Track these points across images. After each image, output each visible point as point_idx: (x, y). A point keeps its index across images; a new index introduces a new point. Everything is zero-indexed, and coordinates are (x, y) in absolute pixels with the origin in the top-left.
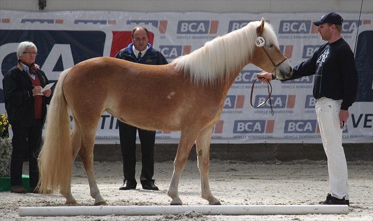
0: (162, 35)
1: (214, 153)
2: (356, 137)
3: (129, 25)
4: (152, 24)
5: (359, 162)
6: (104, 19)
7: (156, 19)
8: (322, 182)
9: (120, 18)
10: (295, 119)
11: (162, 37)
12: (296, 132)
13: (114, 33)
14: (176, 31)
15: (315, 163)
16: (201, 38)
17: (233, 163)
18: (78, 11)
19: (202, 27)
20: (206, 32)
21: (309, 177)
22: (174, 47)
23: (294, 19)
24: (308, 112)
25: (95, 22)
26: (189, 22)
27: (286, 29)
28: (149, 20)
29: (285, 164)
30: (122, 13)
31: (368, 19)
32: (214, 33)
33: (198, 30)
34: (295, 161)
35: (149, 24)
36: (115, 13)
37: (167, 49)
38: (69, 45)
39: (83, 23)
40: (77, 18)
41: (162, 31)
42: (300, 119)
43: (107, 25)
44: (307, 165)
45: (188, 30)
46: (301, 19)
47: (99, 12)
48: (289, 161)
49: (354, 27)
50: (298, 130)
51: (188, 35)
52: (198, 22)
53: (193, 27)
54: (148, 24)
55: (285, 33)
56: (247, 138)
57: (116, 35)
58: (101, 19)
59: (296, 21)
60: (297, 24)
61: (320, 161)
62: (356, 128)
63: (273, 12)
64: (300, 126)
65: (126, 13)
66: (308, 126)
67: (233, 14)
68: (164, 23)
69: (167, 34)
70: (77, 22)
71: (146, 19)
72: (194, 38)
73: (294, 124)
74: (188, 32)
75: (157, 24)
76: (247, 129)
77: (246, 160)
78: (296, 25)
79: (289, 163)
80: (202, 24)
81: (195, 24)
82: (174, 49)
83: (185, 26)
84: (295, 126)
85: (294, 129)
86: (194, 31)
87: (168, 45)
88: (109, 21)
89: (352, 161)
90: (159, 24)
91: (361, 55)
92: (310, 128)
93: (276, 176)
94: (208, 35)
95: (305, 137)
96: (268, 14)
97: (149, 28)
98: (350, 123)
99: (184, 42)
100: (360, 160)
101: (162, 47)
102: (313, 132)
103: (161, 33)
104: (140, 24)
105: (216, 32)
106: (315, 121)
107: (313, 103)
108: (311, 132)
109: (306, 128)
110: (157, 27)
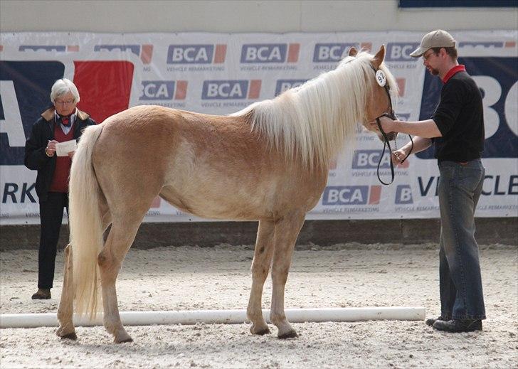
0: (146, 66)
1: (222, 235)
2: (425, 209)
3: (98, 52)
4: (130, 50)
5: (430, 245)
6: (63, 44)
7: (137, 43)
9: (85, 42)
10: (337, 184)
11: (145, 69)
12: (339, 203)
13: (77, 64)
14: (166, 60)
15: (367, 248)
16: (201, 69)
17: (250, 249)
18: (23, 33)
19: (202, 54)
20: (209, 61)
21: (360, 267)
22: (163, 82)
23: (335, 42)
24: (357, 174)
25: (49, 48)
26: (184, 47)
28: (126, 44)
29: (325, 249)
30: (87, 34)
32: (220, 62)
33: (197, 59)
34: (339, 245)
35: (127, 50)
36: (78, 35)
37: (154, 86)
38: (12, 82)
39: (32, 50)
40: (22, 42)
41: (145, 61)
42: (345, 184)
43: (67, 52)
44: (356, 251)
45: (184, 59)
46: (345, 42)
47: (55, 34)
48: (330, 245)
50: (343, 200)
51: (184, 66)
52: (198, 47)
53: (190, 54)
54: (125, 50)
55: (321, 61)
57: (79, 67)
58: (57, 44)
59: (338, 45)
60: (339, 48)
61: (374, 245)
62: (424, 197)
63: (305, 32)
65: (94, 34)
67: (247, 35)
68: (148, 49)
69: (152, 65)
70: (22, 48)
71: (122, 44)
72: (191, 69)
73: (337, 192)
74: (184, 61)
75: (139, 50)
78: (338, 50)
79: (331, 248)
80: (203, 50)
81: (194, 49)
82: (164, 86)
83: (178, 52)
84: (338, 196)
85: (336, 200)
86: (192, 59)
87: (154, 80)
88: (69, 47)
89: (420, 244)
90: (141, 50)
91: (430, 93)
92: (360, 198)
93: (313, 267)
94: (212, 65)
95: (353, 210)
96: (298, 34)
97: (127, 56)
98: (416, 190)
99: (177, 76)
100: (430, 242)
101: (145, 83)
102: (364, 202)
103: (144, 63)
104: (114, 50)
105: (224, 61)
106: (367, 187)
107: (363, 162)
108: (360, 203)
109: (354, 197)
110: (138, 55)
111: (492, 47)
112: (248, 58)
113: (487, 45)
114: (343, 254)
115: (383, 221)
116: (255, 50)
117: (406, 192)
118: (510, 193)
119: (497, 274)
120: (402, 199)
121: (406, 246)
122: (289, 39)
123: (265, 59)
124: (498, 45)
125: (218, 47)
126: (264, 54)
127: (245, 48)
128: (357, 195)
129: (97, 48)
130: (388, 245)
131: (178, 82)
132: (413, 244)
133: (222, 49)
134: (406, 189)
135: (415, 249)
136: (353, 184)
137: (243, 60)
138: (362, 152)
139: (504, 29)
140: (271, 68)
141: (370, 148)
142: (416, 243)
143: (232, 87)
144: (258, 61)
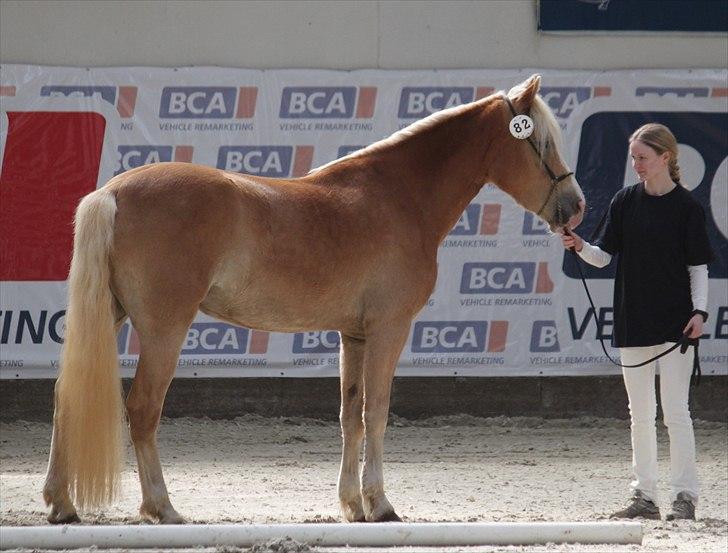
0: (125, 121)
1: (247, 400)
2: (578, 361)
3: (46, 98)
4: (99, 94)
5: (587, 419)
7: (111, 84)
8: (527, 468)
9: (26, 81)
10: (437, 319)
11: (124, 127)
12: (440, 349)
13: (12, 116)
14: (158, 111)
15: (485, 424)
16: (216, 127)
17: (292, 423)
19: (218, 102)
20: (229, 115)
21: (485, 456)
22: (152, 148)
23: (435, 85)
24: (467, 303)
26: (188, 91)
27: (416, 107)
28: (93, 85)
29: (415, 425)
30: (29, 67)
31: (603, 84)
32: (247, 117)
33: (209, 110)
34: (438, 419)
35: (95, 94)
36: (15, 67)
37: (138, 154)
41: (124, 113)
42: (449, 319)
44: (468, 428)
45: (187, 109)
46: (449, 85)
48: (424, 419)
49: (571, 103)
50: (445, 344)
51: (187, 121)
52: (210, 91)
54: (91, 95)
55: (412, 116)
56: (326, 363)
57: (16, 122)
59: (439, 90)
60: (441, 95)
61: (496, 419)
62: (577, 341)
63: (385, 69)
64: (450, 337)
65: (39, 68)
66: (468, 337)
67: (290, 72)
68: (130, 94)
69: (136, 119)
71: (86, 84)
72: (199, 127)
73: (435, 331)
74: (187, 114)
75: (114, 94)
76: (324, 342)
77: (322, 417)
78: (438, 98)
79: (425, 422)
80: (218, 96)
81: (203, 95)
82: (154, 154)
83: (178, 99)
84: (437, 337)
85: (433, 344)
86: (201, 111)
87: (138, 143)
89: (570, 417)
90: (117, 94)
91: (589, 170)
92: (473, 342)
93: (407, 454)
94: (234, 120)
95: (460, 361)
96: (373, 71)
97: (94, 104)
98: (564, 329)
99: (176, 138)
100: (587, 415)
101: (124, 150)
102: (480, 348)
103: (122, 116)
104: (73, 94)
105: (251, 115)
106: (484, 324)
107: (478, 282)
108: (474, 350)
109: (463, 340)
110: (113, 102)
111: (690, 97)
112: (292, 110)
113: (681, 92)
114: (446, 433)
115: (510, 380)
116: (303, 97)
117: (548, 332)
118: (719, 335)
119: (719, 469)
120: (542, 343)
121: (549, 422)
122: (358, 80)
123: (320, 111)
124: (701, 92)
125: (243, 90)
126: (318, 103)
127: (287, 93)
128: (469, 337)
129: (46, 91)
130: (518, 419)
131: (178, 147)
132: (558, 417)
133: (250, 95)
134: (550, 328)
135: (563, 425)
136: (461, 319)
137: (284, 112)
138: (477, 265)
139: (709, 68)
140: (328, 127)
141: (489, 260)
142: (564, 418)
143: (265, 157)
144: (308, 114)
